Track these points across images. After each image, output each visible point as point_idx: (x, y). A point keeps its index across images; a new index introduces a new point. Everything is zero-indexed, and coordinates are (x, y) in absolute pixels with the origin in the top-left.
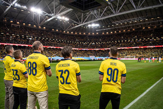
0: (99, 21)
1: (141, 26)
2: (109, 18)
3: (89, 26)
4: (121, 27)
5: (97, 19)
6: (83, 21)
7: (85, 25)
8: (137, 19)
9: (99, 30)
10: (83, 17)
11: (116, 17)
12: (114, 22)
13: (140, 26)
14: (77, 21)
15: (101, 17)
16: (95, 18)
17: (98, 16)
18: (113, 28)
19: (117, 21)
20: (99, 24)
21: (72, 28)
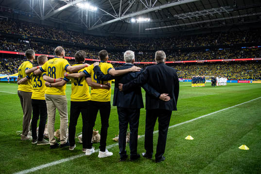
0: (151, 12)
1: (226, 24)
2: (168, 8)
3: (133, 20)
4: (190, 24)
5: (147, 9)
6: (122, 13)
7: (126, 19)
8: (219, 10)
9: (150, 29)
10: (122, 5)
11: (180, 7)
12: (176, 15)
13: (224, 23)
14: (111, 11)
15: (155, 6)
16: (143, 8)
17: (149, 4)
18: (176, 26)
19: (183, 14)
20: (150, 18)
21: (103, 24)
